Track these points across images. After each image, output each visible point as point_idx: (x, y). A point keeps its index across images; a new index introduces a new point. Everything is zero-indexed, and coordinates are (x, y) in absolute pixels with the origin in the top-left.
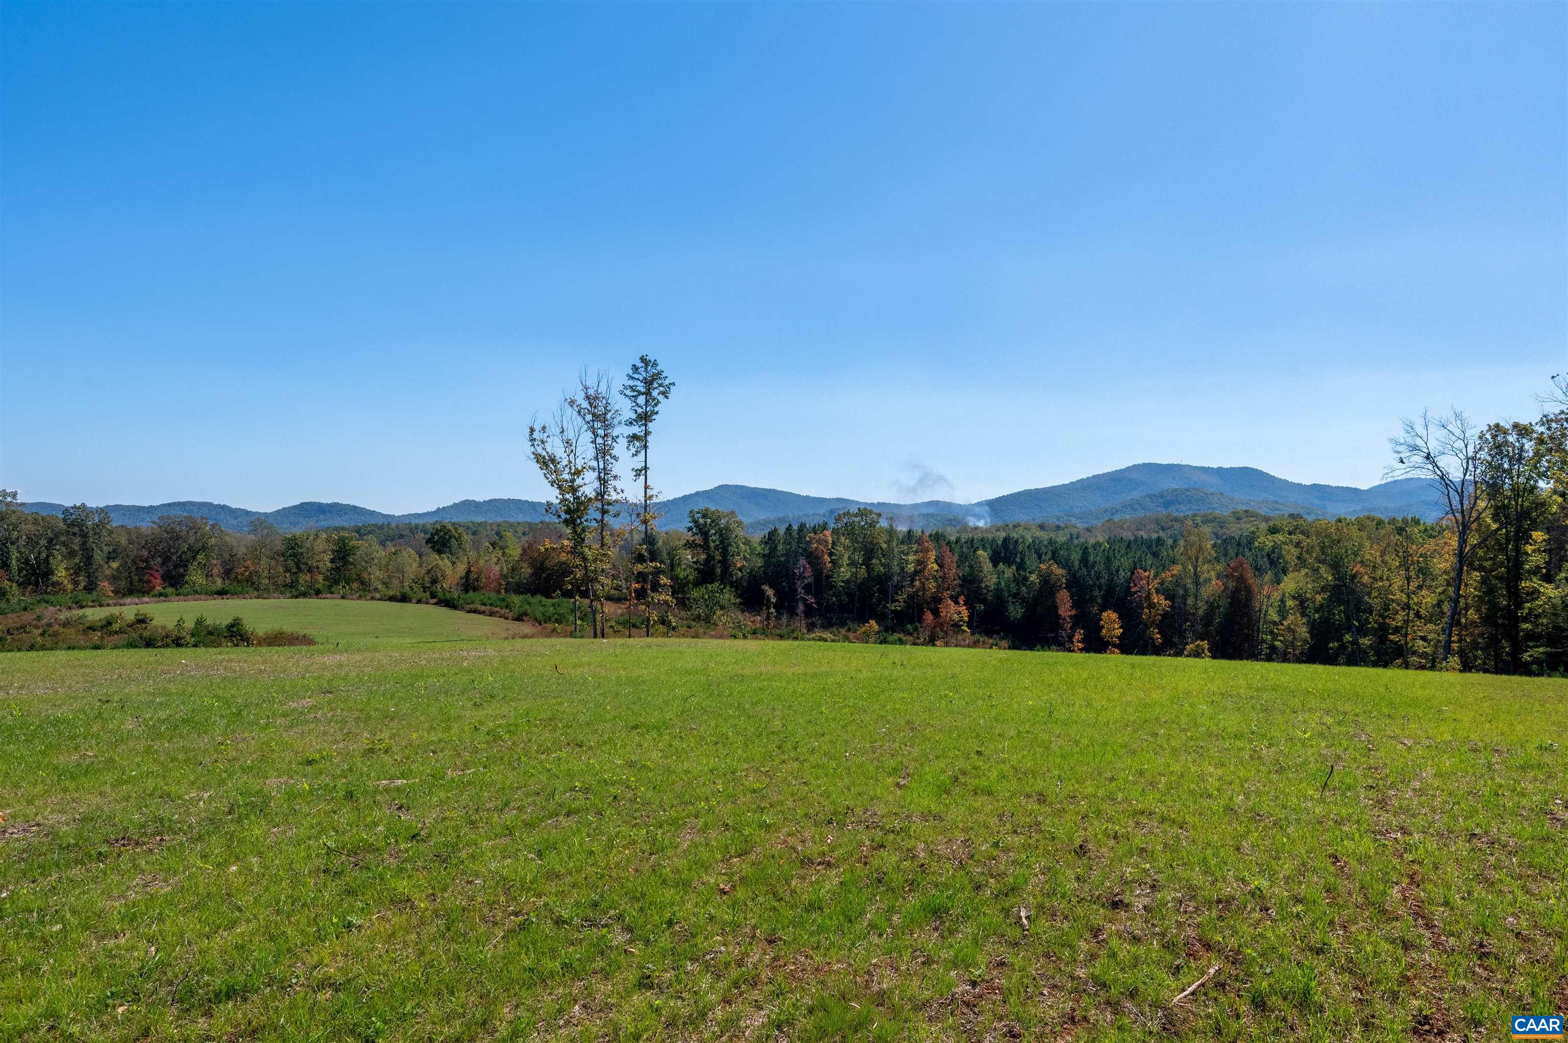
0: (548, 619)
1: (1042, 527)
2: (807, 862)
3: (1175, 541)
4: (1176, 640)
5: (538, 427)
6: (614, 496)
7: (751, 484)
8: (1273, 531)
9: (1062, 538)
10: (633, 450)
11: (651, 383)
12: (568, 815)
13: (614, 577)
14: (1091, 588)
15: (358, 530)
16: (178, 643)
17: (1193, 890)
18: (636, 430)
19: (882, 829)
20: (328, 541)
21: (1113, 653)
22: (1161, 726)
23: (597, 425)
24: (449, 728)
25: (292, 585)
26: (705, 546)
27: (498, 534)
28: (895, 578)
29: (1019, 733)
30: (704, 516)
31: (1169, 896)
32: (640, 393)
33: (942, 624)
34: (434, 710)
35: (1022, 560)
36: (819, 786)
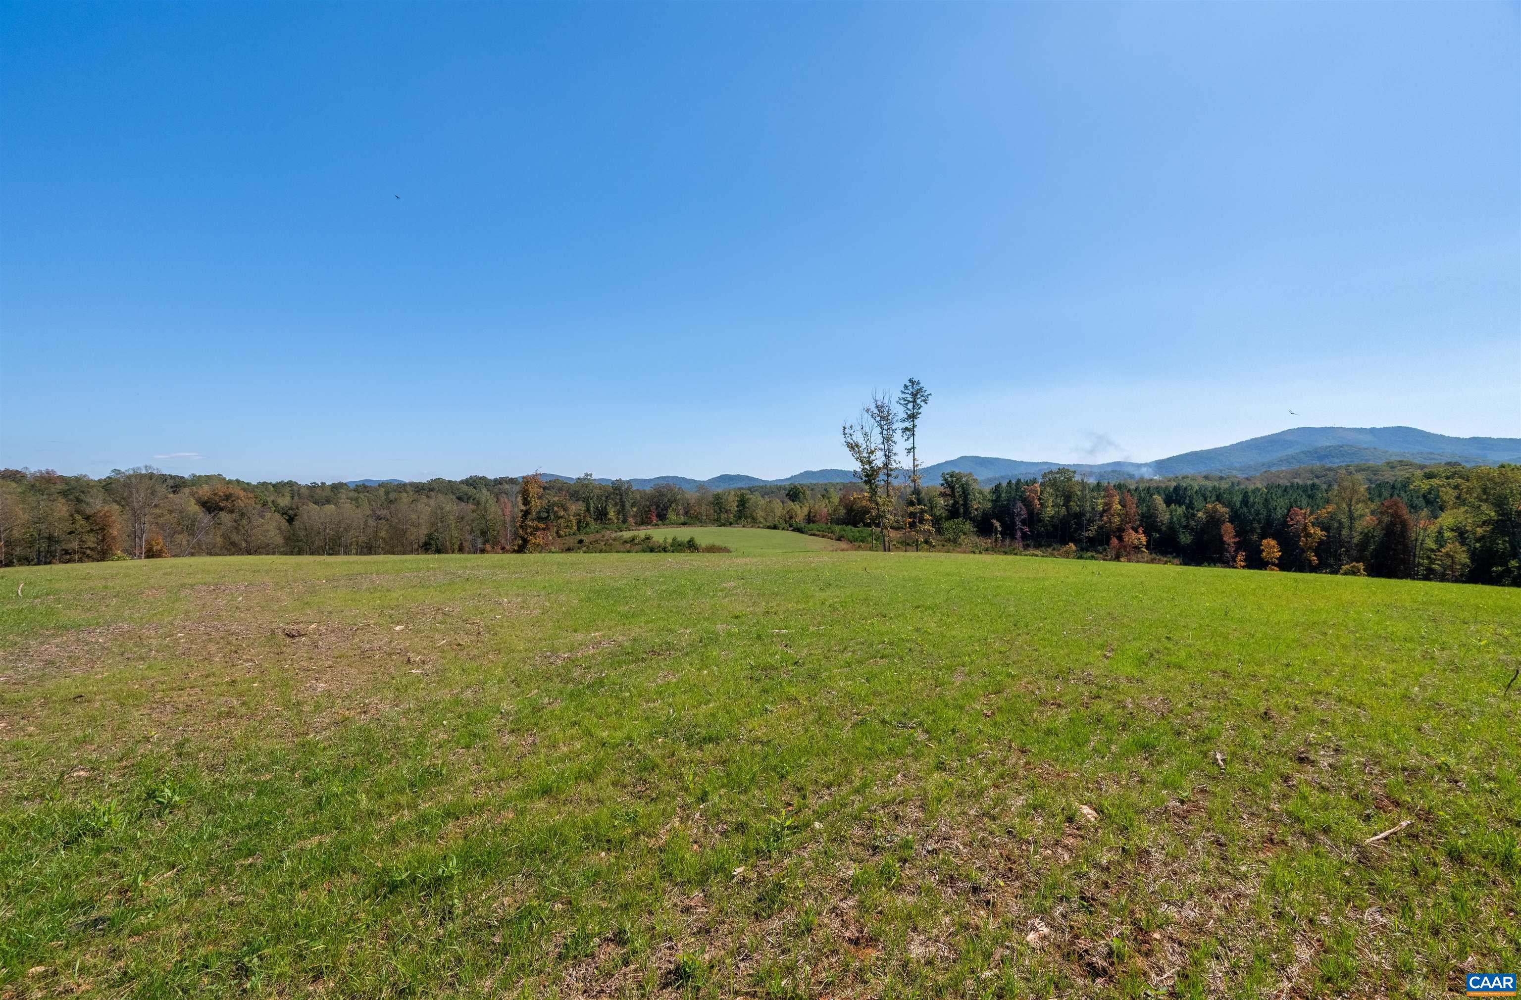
0: (856, 540)
1: (1206, 478)
2: (1043, 702)
3: (1330, 486)
4: (1332, 561)
5: (847, 426)
6: (894, 466)
7: (983, 455)
8: (1429, 476)
9: (1224, 485)
10: (906, 437)
11: (916, 395)
12: (882, 657)
13: (895, 515)
14: (1252, 522)
15: (750, 489)
16: (665, 550)
17: (1376, 757)
18: (907, 424)
19: (1097, 685)
20: (735, 495)
21: (1272, 570)
22: (1330, 627)
23: (883, 423)
24: (808, 602)
25: (717, 520)
26: (953, 495)
27: (826, 490)
28: (1088, 515)
29: (1201, 625)
30: (951, 476)
31: (1355, 759)
32: (909, 402)
33: (1125, 547)
34: (799, 592)
35: (1191, 502)
36: (1047, 653)
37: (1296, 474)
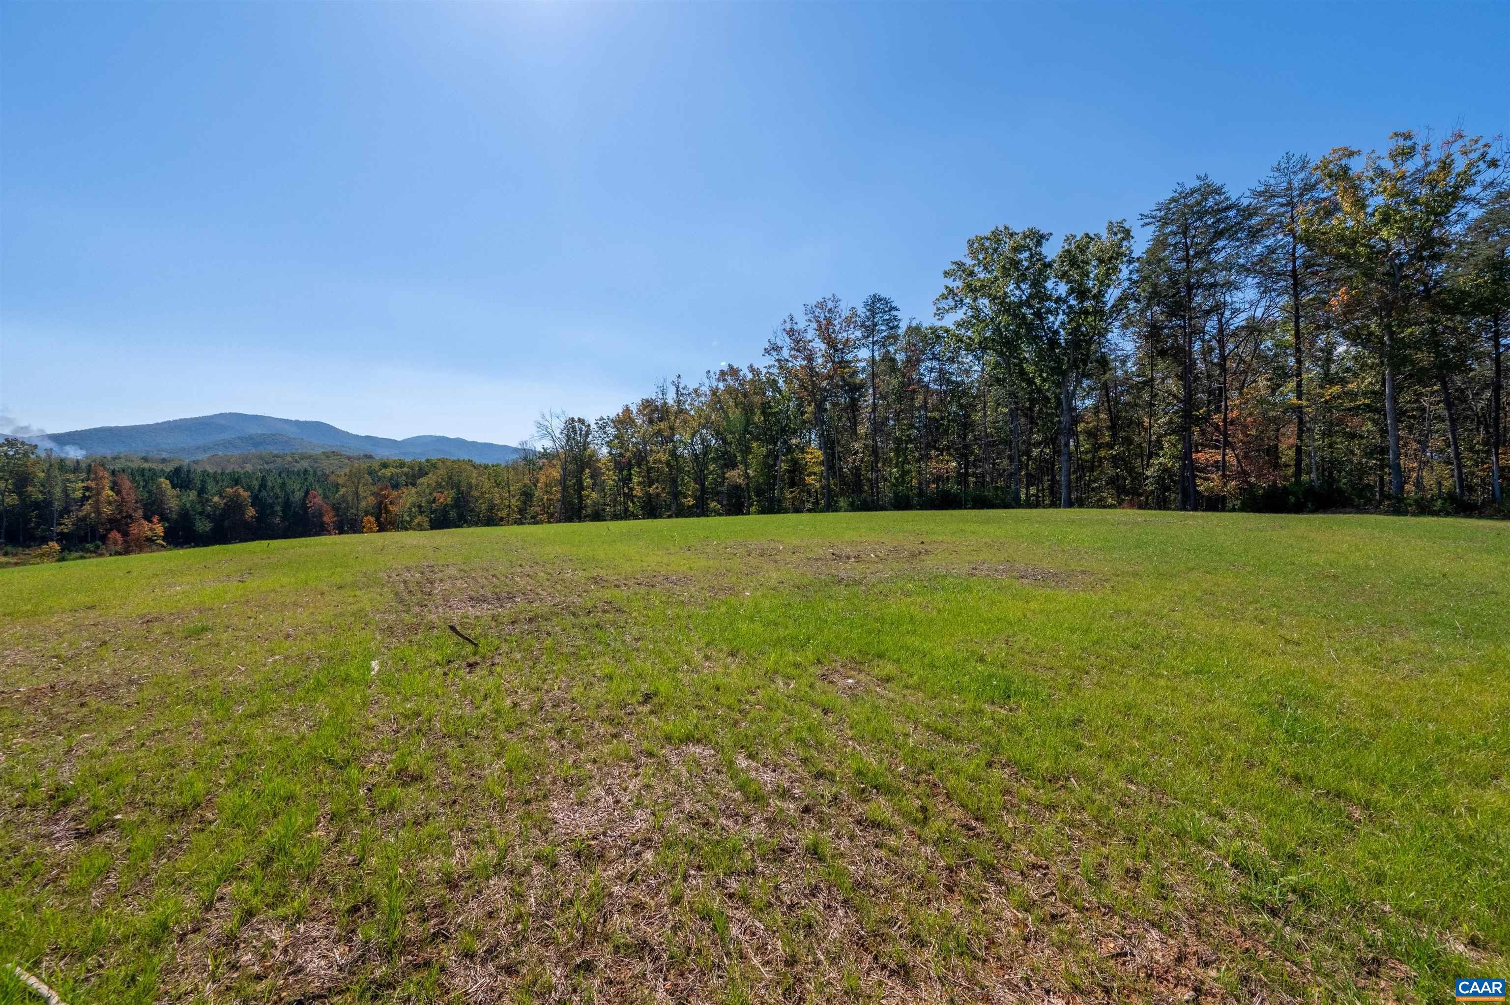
33: (134, 539)
37: (245, 460)
